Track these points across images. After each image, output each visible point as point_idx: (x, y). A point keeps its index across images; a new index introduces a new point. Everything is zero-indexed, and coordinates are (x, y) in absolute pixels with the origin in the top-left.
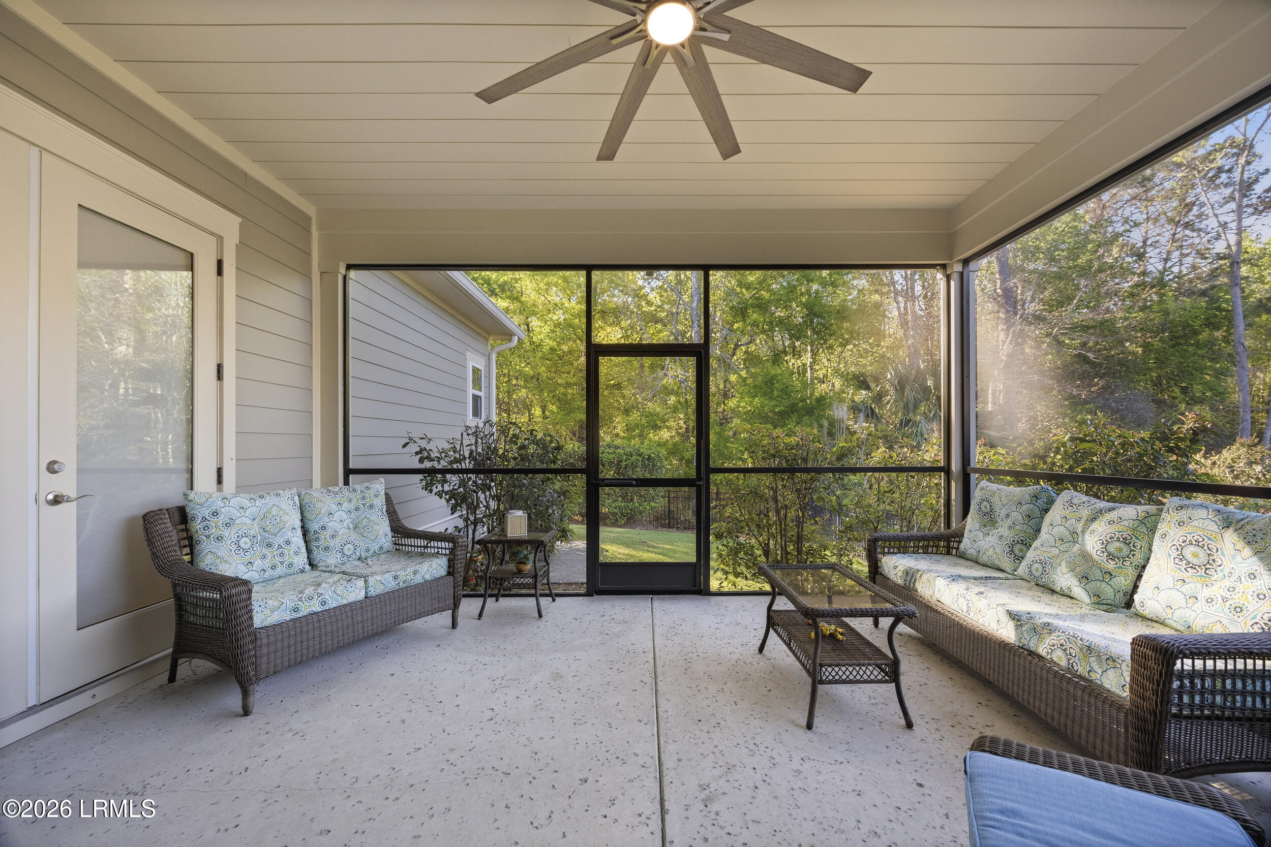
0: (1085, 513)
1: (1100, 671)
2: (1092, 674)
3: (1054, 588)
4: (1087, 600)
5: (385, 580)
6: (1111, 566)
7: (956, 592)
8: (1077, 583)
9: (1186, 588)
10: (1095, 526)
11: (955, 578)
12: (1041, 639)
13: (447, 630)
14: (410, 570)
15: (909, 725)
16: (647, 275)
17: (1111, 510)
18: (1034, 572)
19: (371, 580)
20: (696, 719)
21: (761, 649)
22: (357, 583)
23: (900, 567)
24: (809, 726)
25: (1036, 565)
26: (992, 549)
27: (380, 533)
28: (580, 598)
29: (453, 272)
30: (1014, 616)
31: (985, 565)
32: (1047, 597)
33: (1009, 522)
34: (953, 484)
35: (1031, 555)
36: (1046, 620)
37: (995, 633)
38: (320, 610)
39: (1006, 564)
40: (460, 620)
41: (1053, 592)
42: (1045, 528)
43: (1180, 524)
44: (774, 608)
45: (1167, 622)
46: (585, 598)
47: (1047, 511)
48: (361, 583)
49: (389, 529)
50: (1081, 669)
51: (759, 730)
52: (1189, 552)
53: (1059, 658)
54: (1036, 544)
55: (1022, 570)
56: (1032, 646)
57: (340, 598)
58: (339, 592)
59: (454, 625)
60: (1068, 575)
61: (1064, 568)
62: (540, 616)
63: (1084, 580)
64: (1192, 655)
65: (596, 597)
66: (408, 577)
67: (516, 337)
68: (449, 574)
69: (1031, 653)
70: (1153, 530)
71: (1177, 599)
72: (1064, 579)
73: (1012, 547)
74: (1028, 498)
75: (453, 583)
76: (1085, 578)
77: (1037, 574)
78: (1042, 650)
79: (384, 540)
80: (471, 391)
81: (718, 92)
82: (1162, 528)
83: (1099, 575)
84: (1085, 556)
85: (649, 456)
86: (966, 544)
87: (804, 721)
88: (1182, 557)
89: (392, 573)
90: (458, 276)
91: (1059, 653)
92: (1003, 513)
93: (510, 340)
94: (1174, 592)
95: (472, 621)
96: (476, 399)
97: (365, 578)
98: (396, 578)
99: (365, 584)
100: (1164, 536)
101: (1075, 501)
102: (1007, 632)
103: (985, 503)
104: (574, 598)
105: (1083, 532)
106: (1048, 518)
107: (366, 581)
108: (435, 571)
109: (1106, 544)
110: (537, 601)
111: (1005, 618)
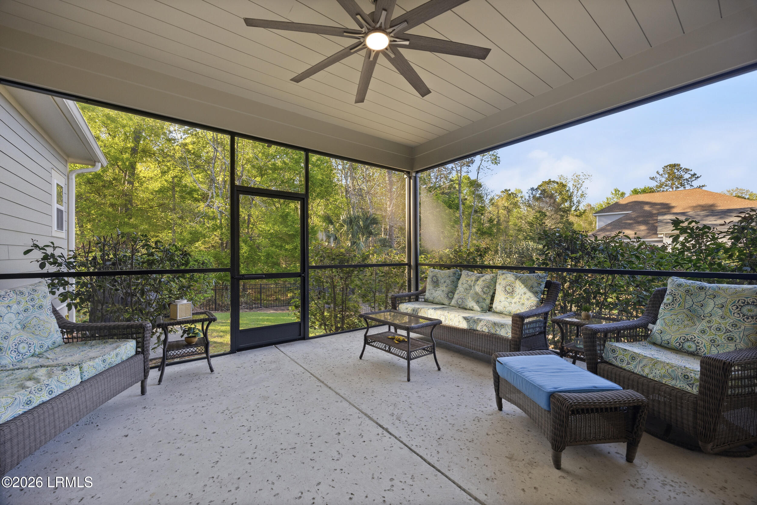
0: (474, 278)
1: (499, 330)
2: (497, 332)
3: (466, 307)
4: (479, 309)
5: (97, 364)
6: (484, 296)
7: (439, 314)
8: (475, 304)
9: (508, 300)
10: (478, 282)
11: (435, 309)
12: (477, 324)
13: (140, 397)
14: (113, 353)
15: (439, 369)
16: (268, 146)
17: (483, 276)
18: (458, 302)
19: (85, 366)
20: (362, 392)
21: (361, 357)
22: (75, 370)
23: (409, 308)
24: (409, 380)
25: (459, 300)
26: (440, 297)
27: (52, 329)
28: (228, 356)
29: (68, 101)
30: (465, 318)
31: (437, 304)
32: (465, 311)
33: (445, 284)
34: (412, 271)
35: (456, 296)
36: (477, 317)
37: (458, 327)
38: (48, 399)
39: (446, 301)
40: (148, 388)
41: (466, 309)
42: (460, 285)
43: (504, 279)
44: (368, 334)
45: (504, 312)
46: (231, 355)
47: (459, 279)
48: (77, 370)
49: (57, 326)
50: (493, 331)
51: (391, 388)
52: (508, 287)
53: (485, 329)
54: (457, 292)
55: (453, 302)
56: (475, 328)
57: (63, 386)
58: (62, 381)
59: (143, 392)
60: (472, 302)
61: (470, 299)
62: (212, 370)
63: (478, 303)
64: (528, 317)
65: (238, 353)
66: (113, 359)
67: (100, 164)
68: (137, 353)
69: (474, 330)
70: (495, 283)
71: (507, 304)
72: (471, 303)
73: (448, 294)
74: (451, 274)
75: (143, 359)
76: (478, 302)
77: (460, 303)
78: (479, 328)
79: (56, 336)
80: (56, 206)
81: (372, 74)
82: (499, 281)
83: (481, 300)
84: (477, 294)
85: (203, 261)
86: (427, 295)
87: (406, 379)
88: (506, 290)
89: (100, 358)
90: (71, 104)
91: (485, 327)
92: (442, 281)
93: (94, 165)
94: (505, 302)
95: (155, 387)
96: (60, 212)
97: (80, 365)
98: (104, 361)
99: (80, 370)
100: (500, 284)
101: (469, 274)
102: (464, 325)
103: (434, 278)
104: (223, 357)
105: (474, 285)
106: (460, 282)
107: (81, 368)
108: (129, 352)
109: (483, 289)
110: (208, 361)
111: (462, 320)
